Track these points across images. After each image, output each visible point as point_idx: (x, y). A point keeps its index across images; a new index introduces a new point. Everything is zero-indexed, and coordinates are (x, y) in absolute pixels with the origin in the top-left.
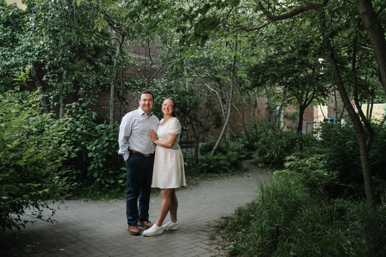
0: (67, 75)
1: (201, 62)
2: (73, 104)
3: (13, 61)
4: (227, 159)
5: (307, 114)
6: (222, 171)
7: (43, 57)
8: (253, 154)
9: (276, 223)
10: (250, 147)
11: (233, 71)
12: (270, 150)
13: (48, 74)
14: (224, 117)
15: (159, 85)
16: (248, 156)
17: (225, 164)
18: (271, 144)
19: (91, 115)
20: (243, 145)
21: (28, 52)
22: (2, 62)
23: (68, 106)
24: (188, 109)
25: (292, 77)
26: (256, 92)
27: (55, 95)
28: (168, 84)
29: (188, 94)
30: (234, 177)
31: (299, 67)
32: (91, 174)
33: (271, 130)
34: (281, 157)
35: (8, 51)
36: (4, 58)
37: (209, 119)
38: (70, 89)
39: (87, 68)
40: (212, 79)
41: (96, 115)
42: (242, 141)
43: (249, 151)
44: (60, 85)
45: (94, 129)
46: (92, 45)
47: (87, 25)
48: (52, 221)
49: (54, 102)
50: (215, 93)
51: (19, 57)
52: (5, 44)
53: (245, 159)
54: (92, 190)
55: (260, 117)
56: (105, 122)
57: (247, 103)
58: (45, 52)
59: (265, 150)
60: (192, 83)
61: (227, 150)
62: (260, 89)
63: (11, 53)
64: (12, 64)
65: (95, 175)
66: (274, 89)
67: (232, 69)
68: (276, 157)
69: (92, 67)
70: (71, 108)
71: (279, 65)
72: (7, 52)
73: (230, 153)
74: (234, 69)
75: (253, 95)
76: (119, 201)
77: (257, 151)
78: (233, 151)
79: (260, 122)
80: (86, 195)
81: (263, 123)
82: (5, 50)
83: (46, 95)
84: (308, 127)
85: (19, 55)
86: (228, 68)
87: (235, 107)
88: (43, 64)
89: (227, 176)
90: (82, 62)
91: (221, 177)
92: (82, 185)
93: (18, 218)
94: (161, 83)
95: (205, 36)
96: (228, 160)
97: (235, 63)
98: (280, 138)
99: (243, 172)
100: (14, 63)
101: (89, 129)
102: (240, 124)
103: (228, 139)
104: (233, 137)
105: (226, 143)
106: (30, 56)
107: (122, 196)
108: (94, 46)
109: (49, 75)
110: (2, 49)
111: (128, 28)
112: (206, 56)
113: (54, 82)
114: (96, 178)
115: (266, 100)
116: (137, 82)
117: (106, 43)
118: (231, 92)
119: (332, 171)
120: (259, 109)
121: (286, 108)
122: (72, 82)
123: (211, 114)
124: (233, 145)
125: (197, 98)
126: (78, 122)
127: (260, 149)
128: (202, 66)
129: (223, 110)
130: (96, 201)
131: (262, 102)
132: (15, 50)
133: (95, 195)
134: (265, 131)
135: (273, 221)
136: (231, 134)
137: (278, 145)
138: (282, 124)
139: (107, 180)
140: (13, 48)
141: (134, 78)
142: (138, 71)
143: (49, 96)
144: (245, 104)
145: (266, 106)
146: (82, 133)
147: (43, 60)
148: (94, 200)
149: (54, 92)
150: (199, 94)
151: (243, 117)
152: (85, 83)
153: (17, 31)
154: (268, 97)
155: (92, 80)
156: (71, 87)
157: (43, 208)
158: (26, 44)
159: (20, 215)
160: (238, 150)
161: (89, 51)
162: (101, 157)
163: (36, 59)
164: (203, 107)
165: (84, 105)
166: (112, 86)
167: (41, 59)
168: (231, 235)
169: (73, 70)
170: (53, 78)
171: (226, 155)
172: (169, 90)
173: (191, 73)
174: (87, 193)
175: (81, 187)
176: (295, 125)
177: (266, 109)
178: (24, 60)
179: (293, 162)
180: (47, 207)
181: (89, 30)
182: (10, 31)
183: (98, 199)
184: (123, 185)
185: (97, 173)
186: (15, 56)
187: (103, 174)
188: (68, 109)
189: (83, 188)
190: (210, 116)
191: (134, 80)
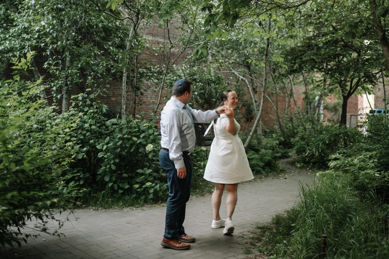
0: (72, 62)
1: (229, 45)
2: (79, 95)
3: (7, 45)
4: (260, 158)
5: (350, 104)
7: (44, 40)
8: (289, 153)
9: (323, 233)
10: (286, 144)
11: (266, 55)
12: (309, 147)
13: (50, 60)
14: (256, 109)
15: (180, 72)
16: (284, 154)
17: (257, 164)
18: (311, 140)
19: (101, 109)
20: (277, 142)
21: (25, 35)
23: (73, 98)
24: (214, 100)
25: (334, 61)
26: (291, 79)
27: (58, 86)
28: (190, 71)
29: (214, 82)
30: (269, 179)
31: (341, 49)
32: (101, 178)
33: (309, 123)
34: (323, 155)
35: (2, 33)
37: (238, 111)
38: (76, 79)
39: (95, 53)
40: (241, 64)
41: (107, 108)
42: (276, 137)
43: (284, 149)
44: (64, 73)
45: (105, 125)
46: (100, 25)
47: (95, 3)
48: (59, 235)
49: (57, 95)
50: (245, 81)
51: (14, 40)
53: (280, 158)
54: (103, 196)
55: (296, 109)
56: (117, 117)
57: (281, 92)
58: (46, 35)
59: (304, 147)
60: (218, 70)
61: (259, 148)
62: (296, 75)
63: (5, 35)
64: (6, 49)
65: (107, 179)
66: (312, 76)
67: (265, 53)
68: (316, 156)
69: (102, 52)
70: (78, 100)
71: (319, 49)
73: (263, 151)
74: (267, 52)
75: (288, 83)
76: (135, 209)
77: (294, 148)
78: (266, 149)
79: (297, 115)
80: (96, 203)
81: (300, 115)
83: (47, 86)
84: (352, 120)
85: (14, 38)
86: (260, 52)
87: (267, 97)
88: (43, 48)
89: (260, 178)
90: (90, 46)
92: (91, 190)
93: (18, 231)
94: (182, 70)
95: (235, 15)
96: (261, 160)
97: (268, 46)
98: (321, 133)
99: (279, 174)
100: (9, 47)
101: (98, 125)
102: (273, 117)
103: (260, 135)
104: (265, 132)
105: (258, 139)
106: (28, 40)
107: (138, 203)
108: (104, 27)
109: (51, 62)
111: (144, 6)
112: (235, 38)
113: (57, 70)
114: (107, 183)
115: (302, 89)
116: (153, 68)
117: (118, 23)
118: (264, 79)
119: (383, 172)
120: (295, 99)
121: (326, 99)
122: (78, 70)
123: (240, 106)
124: (267, 141)
126: (85, 117)
127: (298, 146)
128: (229, 49)
129: (254, 101)
130: (108, 210)
131: (298, 91)
132: (9, 32)
133: (107, 203)
134: (303, 125)
135: (319, 231)
136: (263, 128)
137: (318, 141)
138: (322, 116)
139: (121, 185)
140: (7, 29)
141: (149, 63)
142: (156, 55)
143: (51, 87)
144: (279, 93)
145: (304, 96)
146: (91, 129)
147: (43, 44)
148: (105, 209)
149: (57, 82)
150: (227, 82)
151: (277, 109)
152: (93, 71)
153: (12, 10)
154: (306, 85)
155: (101, 67)
156: (77, 76)
157: (48, 219)
158: (23, 25)
159: (21, 228)
160: (273, 148)
161: (97, 33)
162: (114, 157)
163: (35, 43)
165: (92, 96)
166: (124, 74)
167: (41, 42)
168: (270, 247)
169: (79, 56)
170: (57, 65)
171: (259, 153)
172: (191, 78)
173: (216, 58)
174: (97, 200)
175: (90, 194)
176: (337, 117)
177: (303, 99)
178: (21, 44)
179: (339, 162)
180: (53, 218)
181: (97, 8)
182: (3, 10)
183: (110, 207)
184: (139, 190)
185: (109, 177)
186: (10, 40)
187: (116, 177)
188: (74, 102)
189: (92, 195)
190: (239, 108)
191: (149, 66)
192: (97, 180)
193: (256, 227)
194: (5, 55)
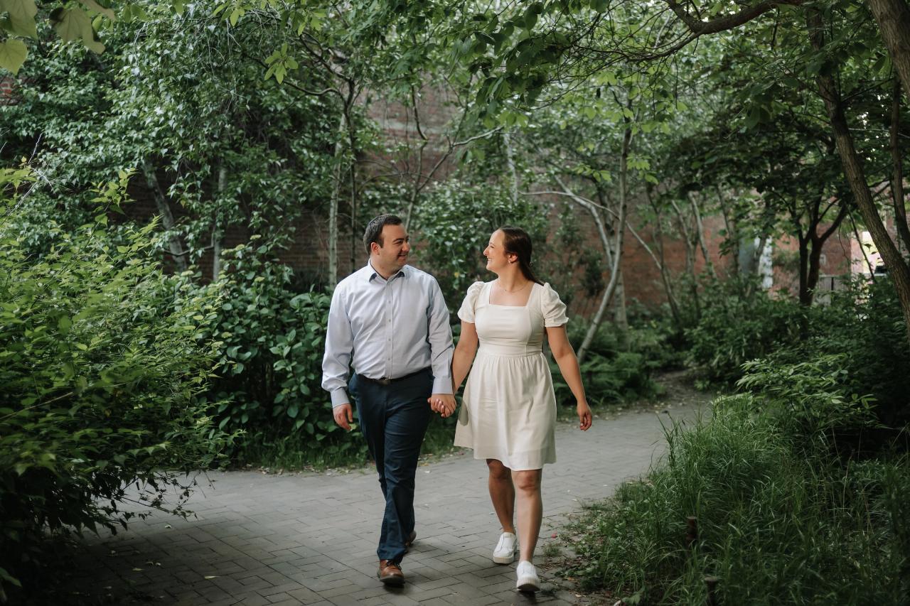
0: (227, 181)
2: (236, 249)
3: (100, 153)
4: (616, 370)
5: (834, 254)
6: (602, 400)
7: (168, 141)
8: (683, 359)
9: (691, 514)
10: (679, 342)
11: (625, 155)
12: (721, 347)
13: (179, 182)
15: (446, 196)
16: (674, 363)
17: (609, 383)
18: (725, 332)
19: (279, 274)
20: (661, 337)
21: (134, 131)
22: (75, 157)
23: (227, 254)
26: (695, 204)
27: (197, 231)
29: (511, 216)
30: (631, 413)
32: (282, 412)
35: (90, 129)
36: (80, 148)
38: (232, 216)
39: (270, 163)
41: (292, 274)
42: (658, 326)
43: (675, 352)
44: (209, 206)
45: (288, 307)
46: (280, 107)
47: (264, 63)
48: (184, 514)
49: (197, 248)
50: (589, 210)
52: (82, 115)
53: (661, 370)
54: (287, 447)
55: (704, 267)
56: (311, 290)
58: (173, 132)
59: (712, 347)
60: (526, 189)
61: (619, 350)
63: (95, 134)
64: (98, 161)
65: (293, 413)
67: (622, 151)
68: (737, 365)
69: (283, 161)
70: (234, 258)
72: (86, 134)
73: (624, 356)
74: (626, 150)
75: (688, 212)
76: (347, 471)
77: (692, 350)
78: (632, 352)
79: (706, 279)
80: (272, 460)
81: (714, 280)
82: (82, 129)
83: (178, 233)
85: (114, 138)
86: (613, 150)
87: (643, 242)
88: (166, 158)
89: (613, 412)
90: (259, 149)
91: (598, 414)
92: (262, 436)
93: (111, 507)
94: (451, 191)
95: (537, 79)
96: (618, 373)
97: (628, 136)
99: (653, 403)
100: (103, 158)
101: (276, 306)
102: (658, 284)
103: (622, 322)
105: (619, 332)
106: (137, 141)
107: (354, 461)
108: (289, 110)
109: (182, 184)
110: (76, 126)
113: (193, 199)
114: (294, 420)
116: (394, 190)
117: (314, 102)
118: (621, 206)
119: (857, 395)
120: (704, 246)
121: (778, 243)
122: (236, 198)
123: (574, 263)
124: (637, 337)
125: (540, 226)
126: (248, 291)
127: (700, 346)
129: (608, 252)
130: (294, 474)
132: (104, 128)
133: (293, 460)
134: (720, 301)
136: (638, 310)
137: (740, 334)
138: (768, 280)
139: (320, 424)
140: (99, 121)
141: (385, 180)
142: (392, 164)
143: (185, 234)
144: (672, 234)
145: (722, 239)
146: (260, 315)
147: (166, 150)
148: (291, 471)
149: (197, 224)
150: (543, 213)
152: (265, 200)
153: (107, 84)
154: (726, 215)
155: (278, 191)
156: (235, 211)
157: (167, 485)
158: (128, 113)
159: (116, 501)
160: (646, 350)
161: (275, 122)
162: (306, 370)
163: (153, 148)
164: (555, 246)
165: (263, 250)
166: (333, 203)
167: (162, 147)
169: (239, 168)
170: (192, 189)
171: (613, 361)
172: (468, 207)
174: (276, 452)
175: (260, 442)
177: (721, 245)
178: (125, 151)
179: (759, 375)
180: (175, 483)
182: (92, 84)
183: (299, 468)
184: (357, 434)
185: (297, 409)
186: (106, 142)
187: (310, 410)
188: (227, 262)
189: (264, 444)
190: (573, 267)
191: (386, 186)
192: (275, 414)
193: (579, 506)
194: (97, 174)
